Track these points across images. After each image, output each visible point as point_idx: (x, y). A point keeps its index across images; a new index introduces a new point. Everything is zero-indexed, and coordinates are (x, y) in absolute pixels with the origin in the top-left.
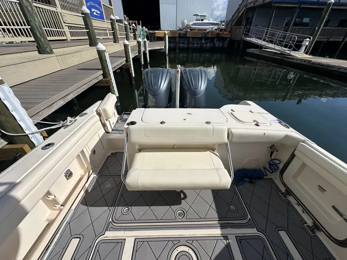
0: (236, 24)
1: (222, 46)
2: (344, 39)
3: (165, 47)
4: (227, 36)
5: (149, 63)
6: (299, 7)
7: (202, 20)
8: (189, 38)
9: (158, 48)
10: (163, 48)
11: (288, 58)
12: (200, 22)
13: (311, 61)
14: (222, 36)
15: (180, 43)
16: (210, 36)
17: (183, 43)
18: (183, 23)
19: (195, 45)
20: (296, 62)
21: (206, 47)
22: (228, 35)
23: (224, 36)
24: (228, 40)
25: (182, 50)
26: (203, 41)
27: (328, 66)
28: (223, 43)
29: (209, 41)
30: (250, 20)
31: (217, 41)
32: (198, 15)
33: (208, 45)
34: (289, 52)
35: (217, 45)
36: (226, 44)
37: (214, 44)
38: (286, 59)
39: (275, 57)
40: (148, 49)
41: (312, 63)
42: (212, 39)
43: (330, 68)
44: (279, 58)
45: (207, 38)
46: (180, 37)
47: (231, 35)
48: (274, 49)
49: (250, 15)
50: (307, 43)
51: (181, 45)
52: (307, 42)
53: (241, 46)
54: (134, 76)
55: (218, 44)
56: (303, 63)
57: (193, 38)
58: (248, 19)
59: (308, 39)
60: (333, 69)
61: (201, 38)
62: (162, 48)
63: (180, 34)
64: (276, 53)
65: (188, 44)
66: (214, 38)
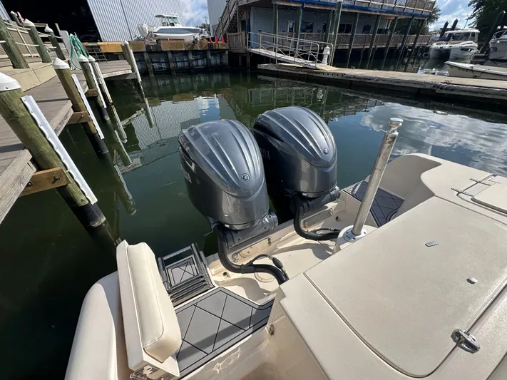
0: (229, 30)
1: (221, 63)
2: (350, 47)
3: (133, 69)
4: (225, 48)
5: (113, 104)
6: (302, 8)
7: (172, 24)
8: (166, 53)
9: (120, 73)
10: (130, 71)
11: (316, 73)
12: (170, 27)
13: (345, 74)
14: (217, 48)
15: (153, 62)
16: (199, 49)
17: (159, 62)
18: (141, 30)
19: (179, 65)
20: (327, 76)
21: (198, 66)
22: (225, 46)
23: (220, 47)
24: (227, 52)
25: (159, 73)
26: (191, 57)
27: (366, 78)
28: (221, 58)
29: (199, 57)
30: (247, 23)
31: (211, 55)
32: (164, 17)
33: (200, 62)
34: (314, 65)
35: (213, 62)
36: (226, 60)
37: (209, 61)
38: (315, 75)
39: (300, 73)
40: (102, 77)
41: (347, 77)
42: (203, 53)
43: (368, 81)
44: (305, 73)
45: (195, 52)
46: (149, 52)
47: (229, 45)
48: (295, 62)
49: (245, 17)
50: (329, 53)
51: (156, 65)
52: (327, 52)
53: (248, 60)
54: (102, 137)
55: (214, 60)
56: (336, 77)
57: (172, 52)
58: (243, 22)
59: (328, 47)
60: (371, 81)
61: (186, 53)
62: (127, 72)
63: (148, 47)
64: (298, 67)
65: (167, 62)
66: (207, 50)
